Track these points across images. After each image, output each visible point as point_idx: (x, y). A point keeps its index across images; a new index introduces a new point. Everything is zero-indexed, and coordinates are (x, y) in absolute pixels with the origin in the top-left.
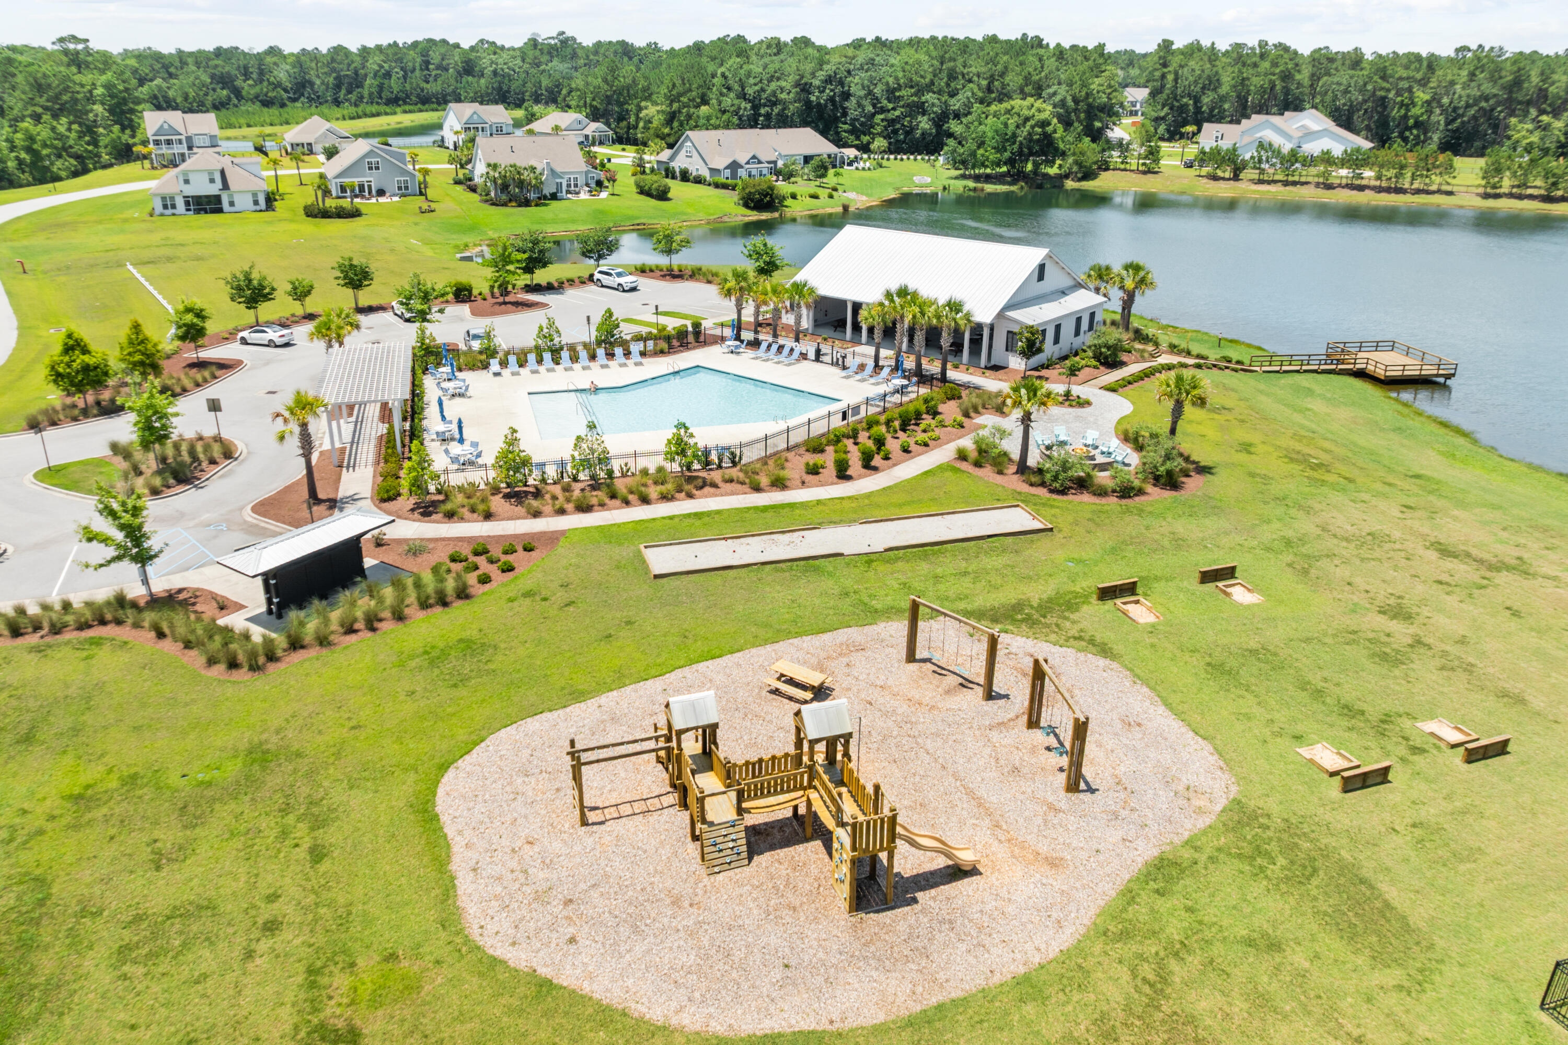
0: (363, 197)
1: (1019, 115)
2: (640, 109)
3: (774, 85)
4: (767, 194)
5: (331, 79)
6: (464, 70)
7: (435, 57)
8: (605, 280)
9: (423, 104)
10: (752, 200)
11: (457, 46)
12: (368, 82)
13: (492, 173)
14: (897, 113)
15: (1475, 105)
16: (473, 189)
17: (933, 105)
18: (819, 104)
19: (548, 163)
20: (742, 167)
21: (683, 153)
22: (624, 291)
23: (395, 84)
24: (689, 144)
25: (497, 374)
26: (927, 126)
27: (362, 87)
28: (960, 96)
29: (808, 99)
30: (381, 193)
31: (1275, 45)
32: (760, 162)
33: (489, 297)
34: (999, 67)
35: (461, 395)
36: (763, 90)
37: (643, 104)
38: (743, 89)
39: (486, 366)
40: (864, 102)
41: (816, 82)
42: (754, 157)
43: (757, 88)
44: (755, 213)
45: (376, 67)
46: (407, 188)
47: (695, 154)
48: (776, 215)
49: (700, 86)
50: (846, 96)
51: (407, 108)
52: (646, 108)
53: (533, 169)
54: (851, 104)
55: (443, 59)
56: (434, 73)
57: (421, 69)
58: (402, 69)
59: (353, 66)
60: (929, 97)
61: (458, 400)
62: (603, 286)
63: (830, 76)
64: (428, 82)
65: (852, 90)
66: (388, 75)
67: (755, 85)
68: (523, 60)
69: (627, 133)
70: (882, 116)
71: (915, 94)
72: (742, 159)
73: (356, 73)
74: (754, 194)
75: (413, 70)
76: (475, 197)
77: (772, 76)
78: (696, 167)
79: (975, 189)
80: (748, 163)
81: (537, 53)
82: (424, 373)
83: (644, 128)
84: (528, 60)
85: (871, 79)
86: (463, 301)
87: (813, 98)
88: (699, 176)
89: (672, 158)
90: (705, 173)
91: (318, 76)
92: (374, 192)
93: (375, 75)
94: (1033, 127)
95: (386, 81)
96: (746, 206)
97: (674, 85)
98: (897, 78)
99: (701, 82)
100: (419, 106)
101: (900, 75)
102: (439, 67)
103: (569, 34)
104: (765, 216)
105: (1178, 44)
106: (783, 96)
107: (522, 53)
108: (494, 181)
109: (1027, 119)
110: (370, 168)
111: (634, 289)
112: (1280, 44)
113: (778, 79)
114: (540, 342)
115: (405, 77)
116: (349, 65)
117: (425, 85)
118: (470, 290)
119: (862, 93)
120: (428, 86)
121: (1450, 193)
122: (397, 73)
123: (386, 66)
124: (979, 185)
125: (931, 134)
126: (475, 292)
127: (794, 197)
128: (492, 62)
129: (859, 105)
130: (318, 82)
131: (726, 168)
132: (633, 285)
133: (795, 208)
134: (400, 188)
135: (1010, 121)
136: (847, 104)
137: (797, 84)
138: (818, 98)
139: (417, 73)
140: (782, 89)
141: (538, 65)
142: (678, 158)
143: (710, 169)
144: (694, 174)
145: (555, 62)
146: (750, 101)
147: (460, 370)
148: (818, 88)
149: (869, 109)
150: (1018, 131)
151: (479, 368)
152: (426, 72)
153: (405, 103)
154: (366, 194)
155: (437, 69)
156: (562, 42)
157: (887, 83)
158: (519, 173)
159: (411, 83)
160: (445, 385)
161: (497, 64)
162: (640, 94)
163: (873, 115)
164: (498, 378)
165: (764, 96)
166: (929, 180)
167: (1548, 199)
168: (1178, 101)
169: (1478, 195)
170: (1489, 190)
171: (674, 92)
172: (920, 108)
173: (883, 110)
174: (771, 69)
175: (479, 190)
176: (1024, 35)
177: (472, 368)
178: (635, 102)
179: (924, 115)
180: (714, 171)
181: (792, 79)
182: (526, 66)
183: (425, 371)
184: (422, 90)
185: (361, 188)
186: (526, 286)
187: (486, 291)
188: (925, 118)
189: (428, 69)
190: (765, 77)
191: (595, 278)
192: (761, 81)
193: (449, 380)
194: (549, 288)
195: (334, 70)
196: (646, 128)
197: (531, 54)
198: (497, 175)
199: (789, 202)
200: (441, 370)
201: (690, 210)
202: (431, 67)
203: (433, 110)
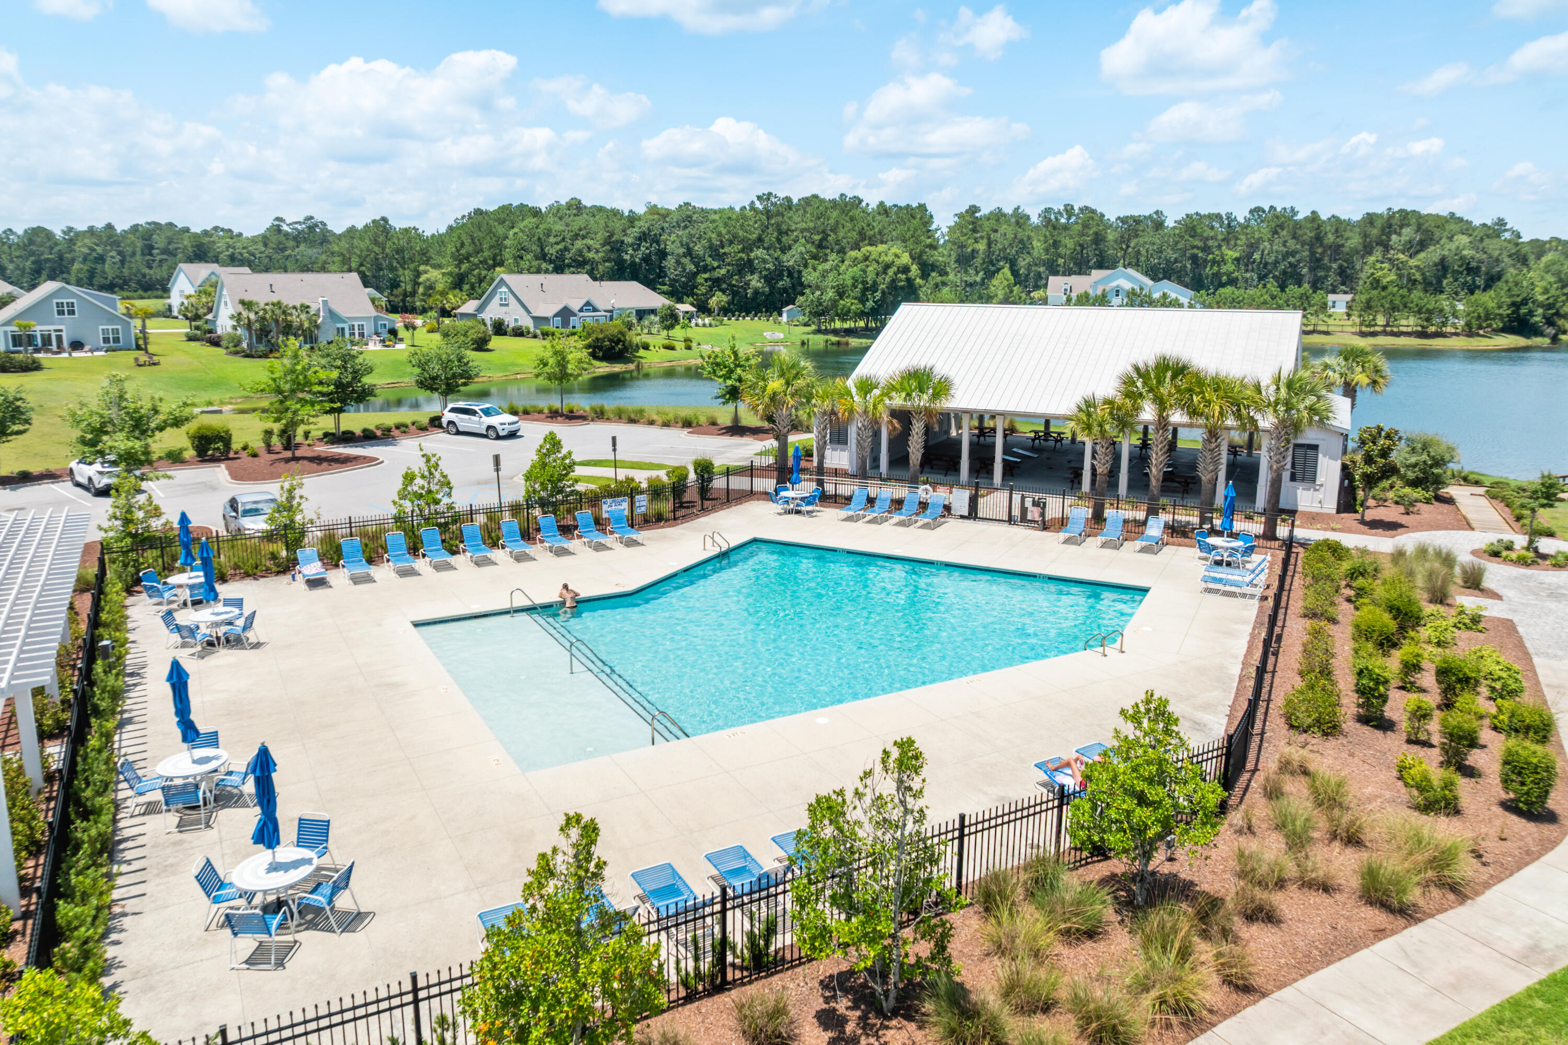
0: (48, 351)
1: (877, 262)
2: (418, 274)
3: (579, 244)
4: (619, 341)
5: (28, 263)
6: (196, 255)
7: (159, 241)
8: (464, 422)
9: (146, 290)
10: (600, 348)
11: (187, 230)
12: (76, 266)
13: (245, 314)
14: (723, 271)
15: (1284, 260)
16: (216, 343)
17: (764, 261)
18: (633, 263)
19: (325, 302)
20: (575, 315)
21: (496, 300)
22: (498, 437)
23: (109, 269)
24: (504, 289)
25: (316, 583)
26: (759, 285)
27: (69, 273)
28: (793, 252)
29: (620, 256)
30: (77, 345)
31: (1081, 209)
32: (595, 310)
33: (262, 452)
34: (832, 221)
35: (234, 642)
36: (566, 249)
37: (422, 268)
38: (542, 249)
39: (287, 567)
40: (683, 260)
41: (628, 240)
42: (588, 304)
43: (560, 246)
44: (604, 364)
45: (86, 250)
46: (117, 340)
47: (512, 300)
48: (632, 367)
49: (491, 247)
50: (663, 254)
51: (125, 294)
52: (426, 272)
53: (305, 308)
54: (670, 262)
55: (169, 243)
56: (158, 258)
57: (143, 254)
58: (119, 253)
59: (56, 249)
60: (759, 253)
61: (224, 657)
62: (458, 433)
63: (644, 233)
64: (150, 267)
65: (669, 249)
66: (101, 259)
67: (557, 243)
68: (265, 245)
69: (404, 301)
70: (706, 276)
71: (742, 251)
72: (575, 305)
73: (61, 258)
74: (603, 340)
75: (134, 254)
76: (220, 351)
77: (577, 235)
78: (514, 316)
79: (838, 343)
80: (581, 310)
81: (282, 238)
82: (129, 591)
83: (424, 294)
84: (271, 245)
85: (691, 236)
86: (214, 460)
87: (627, 257)
88: (520, 328)
89: (481, 309)
90: (527, 323)
91: (12, 261)
92: (65, 344)
93: (85, 260)
94: (896, 274)
95: (99, 267)
96: (594, 356)
97: (463, 244)
98: (719, 234)
99: (493, 242)
100: (140, 292)
101: (724, 231)
102: (165, 251)
103: (318, 218)
104: (618, 368)
105: (985, 211)
106: (591, 255)
107: (264, 239)
108: (249, 326)
109: (887, 266)
110: (61, 313)
111: (513, 435)
112: (1087, 208)
113: (584, 237)
114: (408, 506)
115: (122, 262)
116: (51, 248)
117: (147, 271)
118: (226, 439)
119: (681, 251)
120: (152, 272)
121: (1327, 333)
122: (113, 256)
123: (99, 250)
124: (843, 340)
125: (763, 293)
126: (236, 445)
127: (646, 347)
128: (229, 247)
129: (678, 262)
130: (11, 267)
131: (556, 315)
132: (513, 427)
133: (654, 358)
134: (106, 340)
135: (870, 269)
136: (664, 263)
137: (607, 242)
138: (632, 256)
139: (138, 257)
140: (589, 249)
141: (284, 249)
142: (489, 308)
143: (534, 318)
144: (512, 325)
145: (302, 247)
146: (551, 262)
147: (223, 579)
148: (632, 245)
149: (691, 267)
150: (880, 279)
151: (268, 572)
152: (149, 257)
153: (122, 289)
154: (54, 347)
155: (162, 253)
156: (309, 228)
157: (710, 240)
158: (284, 312)
159: (130, 268)
160: (185, 617)
161: (234, 248)
162: (417, 258)
163: (695, 275)
164: (320, 592)
165: (568, 255)
166: (782, 336)
167: (1423, 335)
168: (993, 265)
169: (1354, 333)
170: (1364, 329)
171: (463, 251)
172: (747, 266)
173: (706, 269)
174: (575, 228)
175: (224, 343)
176: (842, 195)
177: (252, 572)
178: (412, 266)
179: (752, 273)
180: (538, 320)
181: (601, 235)
182: (269, 251)
183: (132, 586)
184: (144, 276)
185: (47, 340)
186: (326, 435)
187: (257, 443)
188: (756, 276)
189: (151, 255)
190: (568, 236)
191: (444, 421)
192: (563, 240)
193: (196, 603)
194: (368, 437)
195: (32, 253)
196: (427, 295)
197: (274, 239)
198: (252, 316)
199: (642, 352)
200: (174, 579)
201: (521, 361)
202: (155, 252)
203: (157, 297)
